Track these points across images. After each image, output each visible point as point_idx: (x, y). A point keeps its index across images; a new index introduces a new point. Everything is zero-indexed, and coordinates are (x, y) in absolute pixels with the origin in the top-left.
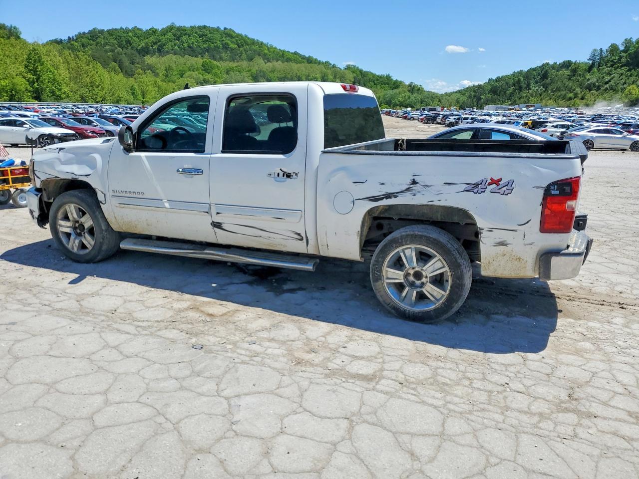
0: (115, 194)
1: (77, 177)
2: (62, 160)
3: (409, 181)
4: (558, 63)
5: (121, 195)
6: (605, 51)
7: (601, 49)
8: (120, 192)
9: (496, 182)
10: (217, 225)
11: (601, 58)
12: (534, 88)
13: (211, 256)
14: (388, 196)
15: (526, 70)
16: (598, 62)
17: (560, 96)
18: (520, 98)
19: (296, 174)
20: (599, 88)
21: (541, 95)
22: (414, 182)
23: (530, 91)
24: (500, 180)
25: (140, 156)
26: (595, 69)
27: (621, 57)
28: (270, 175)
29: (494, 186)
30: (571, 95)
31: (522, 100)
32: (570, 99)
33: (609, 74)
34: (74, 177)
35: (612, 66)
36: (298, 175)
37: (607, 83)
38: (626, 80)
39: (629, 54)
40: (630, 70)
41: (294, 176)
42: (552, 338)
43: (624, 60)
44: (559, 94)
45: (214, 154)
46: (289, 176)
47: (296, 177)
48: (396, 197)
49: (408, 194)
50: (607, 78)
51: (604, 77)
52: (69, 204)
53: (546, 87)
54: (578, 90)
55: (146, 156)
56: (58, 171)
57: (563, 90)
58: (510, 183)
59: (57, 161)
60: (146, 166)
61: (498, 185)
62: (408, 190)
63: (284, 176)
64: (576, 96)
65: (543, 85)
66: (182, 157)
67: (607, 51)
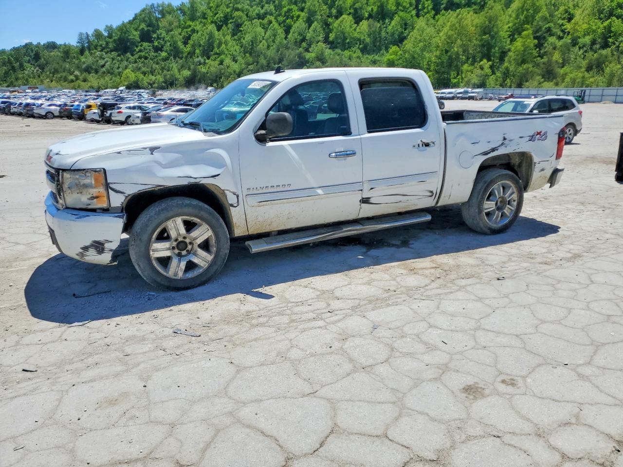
0: (251, 192)
1: (197, 180)
2: (163, 163)
3: (502, 139)
4: (42, 44)
5: (261, 191)
6: (91, 35)
7: (87, 33)
8: (259, 188)
9: (539, 133)
10: (365, 201)
11: (89, 42)
12: (30, 69)
13: (346, 233)
14: (493, 150)
15: (9, 49)
16: (87, 46)
17: (61, 78)
18: (17, 79)
19: (433, 143)
20: (97, 72)
21: (39, 77)
22: (505, 139)
23: (26, 72)
24: (541, 132)
25: (282, 145)
26: (87, 52)
27: (107, 43)
28: (414, 146)
29: (538, 136)
30: (72, 77)
31: (20, 82)
32: (72, 81)
33: (101, 58)
34: (192, 181)
35: (102, 51)
36: (435, 143)
37: (103, 66)
38: (119, 64)
39: (115, 40)
40: (119, 55)
41: (432, 144)
43: (111, 46)
44: (59, 76)
45: (362, 135)
46: (427, 145)
47: (433, 145)
48: (497, 150)
49: (503, 147)
50: (102, 62)
51: (98, 61)
52: (174, 219)
53: (42, 67)
54: (77, 73)
55: (290, 145)
56: (163, 178)
57: (61, 72)
58: (545, 133)
59: (155, 164)
60: (291, 154)
61: (540, 135)
62: (502, 144)
63: (423, 146)
64: (77, 78)
65: (39, 66)
66: (332, 141)
67: (92, 36)
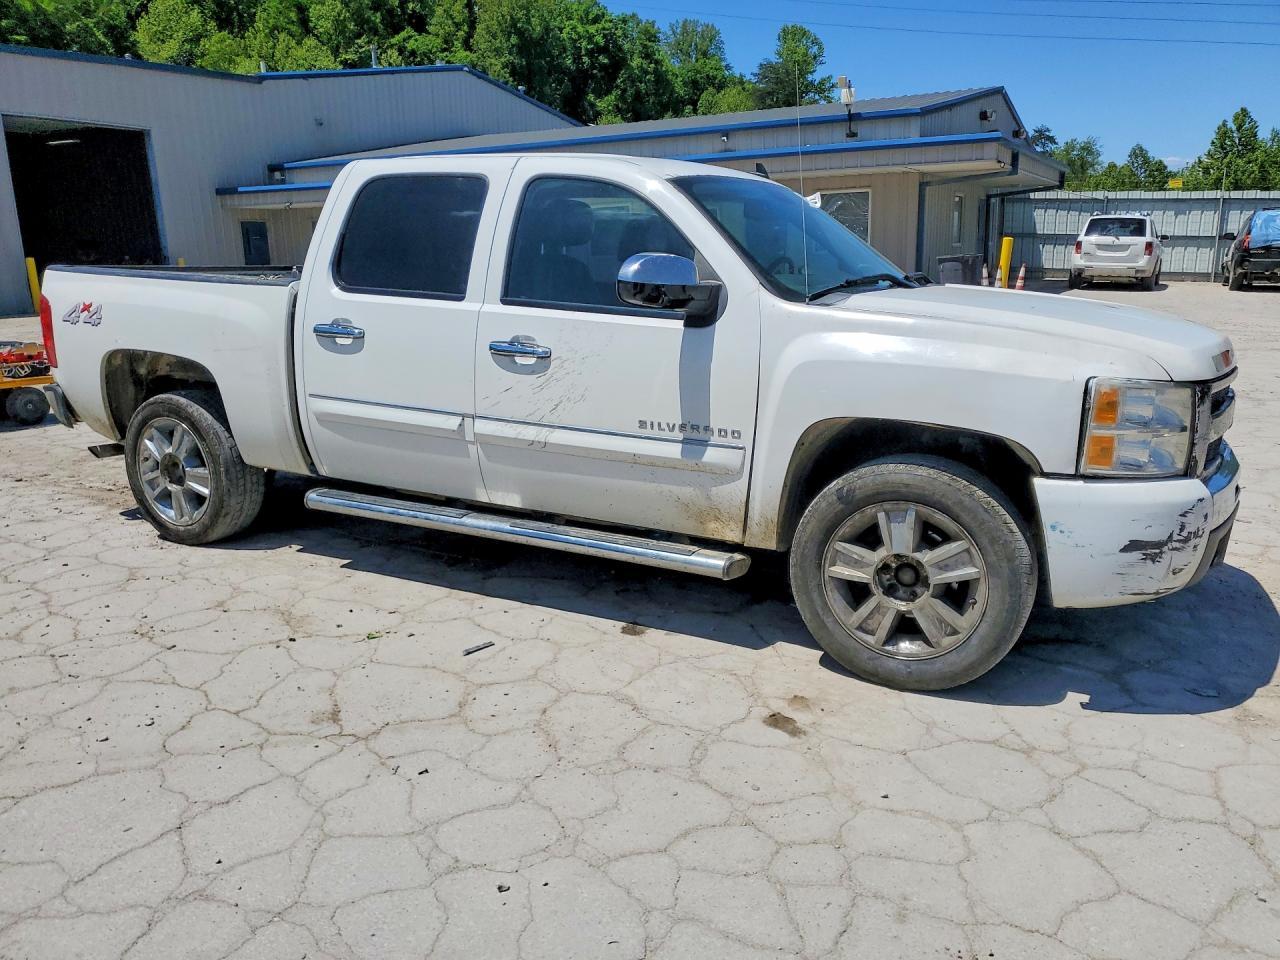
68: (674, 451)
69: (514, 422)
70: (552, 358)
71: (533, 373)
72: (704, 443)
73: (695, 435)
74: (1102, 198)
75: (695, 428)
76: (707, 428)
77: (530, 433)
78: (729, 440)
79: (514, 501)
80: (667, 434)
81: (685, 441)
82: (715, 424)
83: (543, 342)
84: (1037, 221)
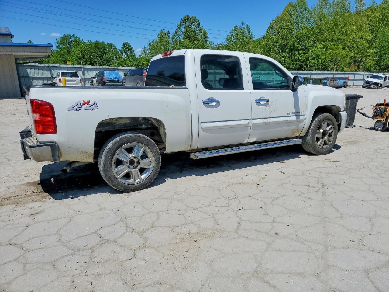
42: (40, 171)
68: (294, 118)
69: (262, 119)
70: (269, 101)
71: (265, 106)
72: (299, 115)
73: (297, 114)
74: (48, 66)
75: (297, 112)
76: (299, 112)
77: (266, 120)
78: (303, 114)
79: (253, 140)
80: (292, 115)
81: (296, 116)
82: (300, 111)
83: (267, 98)
84: (28, 73)
